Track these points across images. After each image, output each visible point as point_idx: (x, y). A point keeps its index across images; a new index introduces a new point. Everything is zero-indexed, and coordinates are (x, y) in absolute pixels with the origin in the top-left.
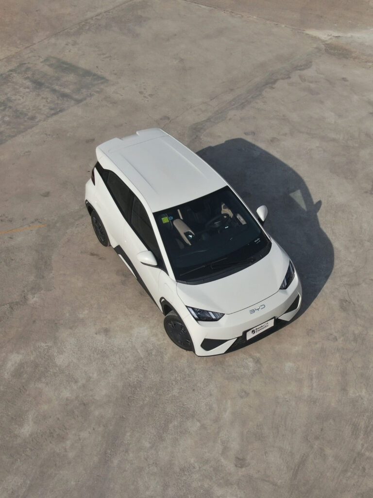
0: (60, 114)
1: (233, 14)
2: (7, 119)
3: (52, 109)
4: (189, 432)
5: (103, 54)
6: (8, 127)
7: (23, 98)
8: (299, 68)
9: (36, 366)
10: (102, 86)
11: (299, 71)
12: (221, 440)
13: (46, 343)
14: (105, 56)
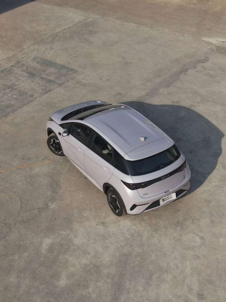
0: (50, 93)
1: (153, 28)
2: (15, 96)
3: (43, 90)
4: (166, 281)
5: (72, 55)
6: (16, 101)
7: (23, 83)
8: (201, 62)
9: (62, 245)
10: (74, 75)
11: (201, 64)
12: (186, 284)
13: (65, 232)
14: (73, 56)
